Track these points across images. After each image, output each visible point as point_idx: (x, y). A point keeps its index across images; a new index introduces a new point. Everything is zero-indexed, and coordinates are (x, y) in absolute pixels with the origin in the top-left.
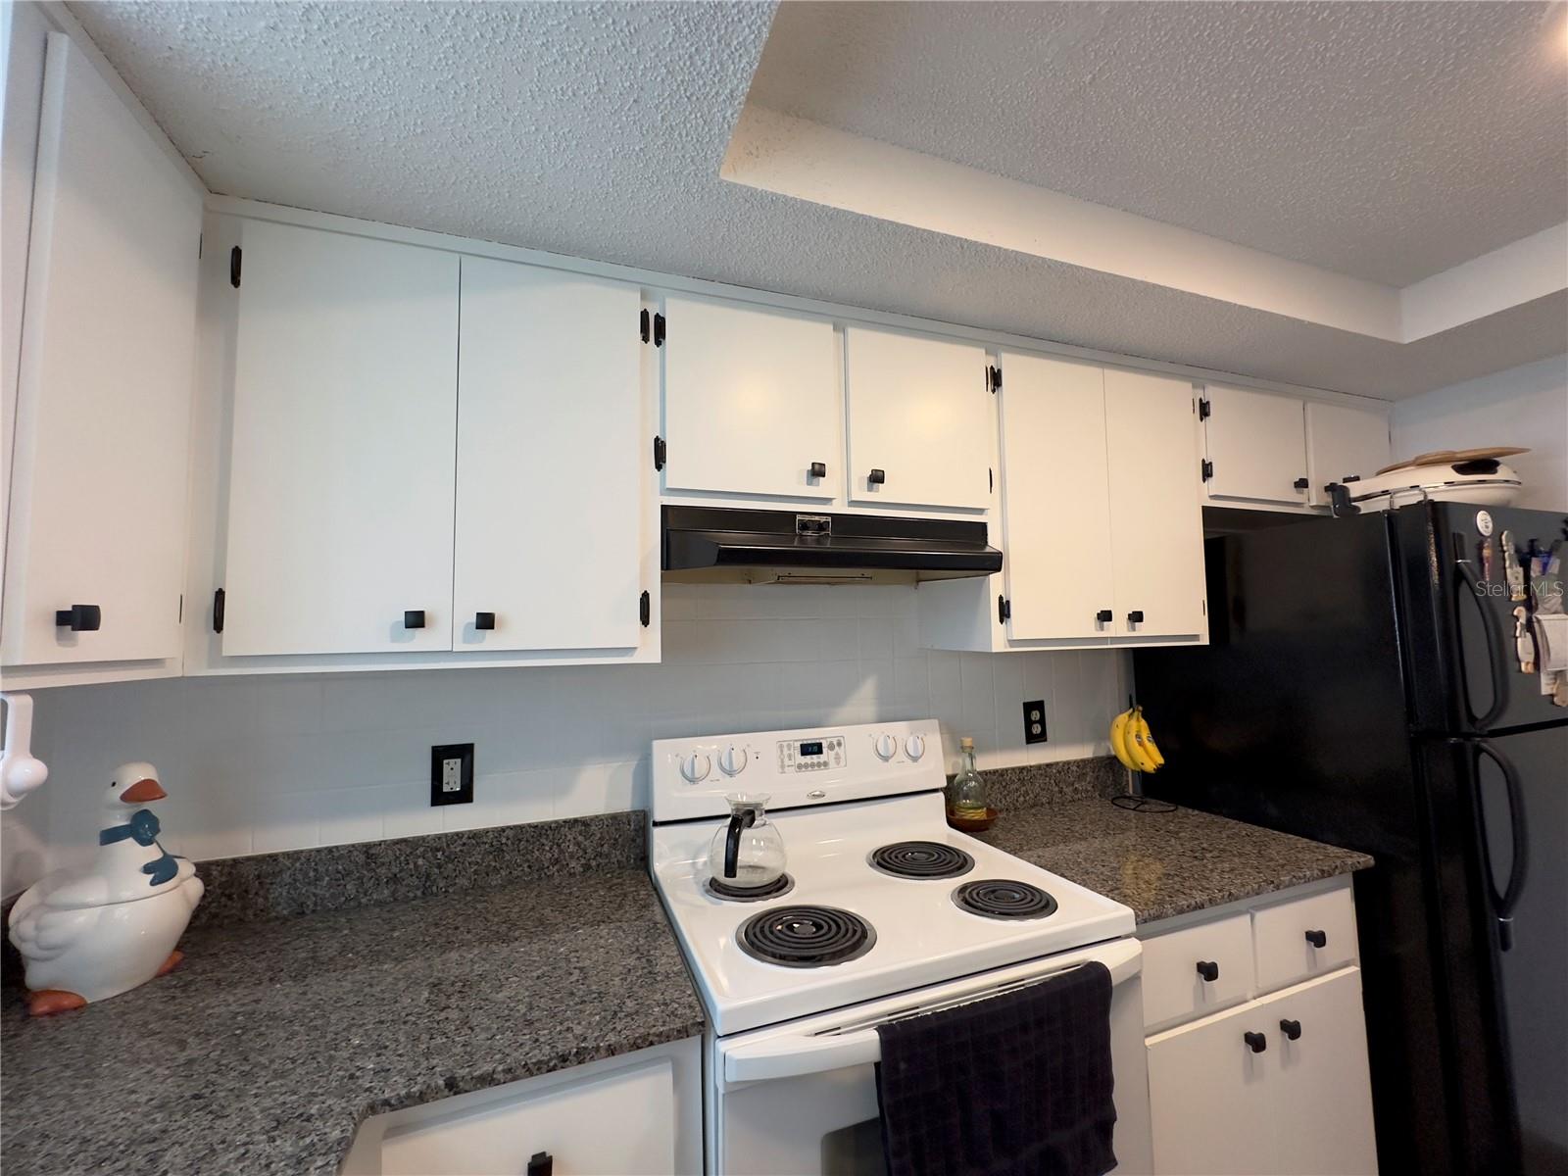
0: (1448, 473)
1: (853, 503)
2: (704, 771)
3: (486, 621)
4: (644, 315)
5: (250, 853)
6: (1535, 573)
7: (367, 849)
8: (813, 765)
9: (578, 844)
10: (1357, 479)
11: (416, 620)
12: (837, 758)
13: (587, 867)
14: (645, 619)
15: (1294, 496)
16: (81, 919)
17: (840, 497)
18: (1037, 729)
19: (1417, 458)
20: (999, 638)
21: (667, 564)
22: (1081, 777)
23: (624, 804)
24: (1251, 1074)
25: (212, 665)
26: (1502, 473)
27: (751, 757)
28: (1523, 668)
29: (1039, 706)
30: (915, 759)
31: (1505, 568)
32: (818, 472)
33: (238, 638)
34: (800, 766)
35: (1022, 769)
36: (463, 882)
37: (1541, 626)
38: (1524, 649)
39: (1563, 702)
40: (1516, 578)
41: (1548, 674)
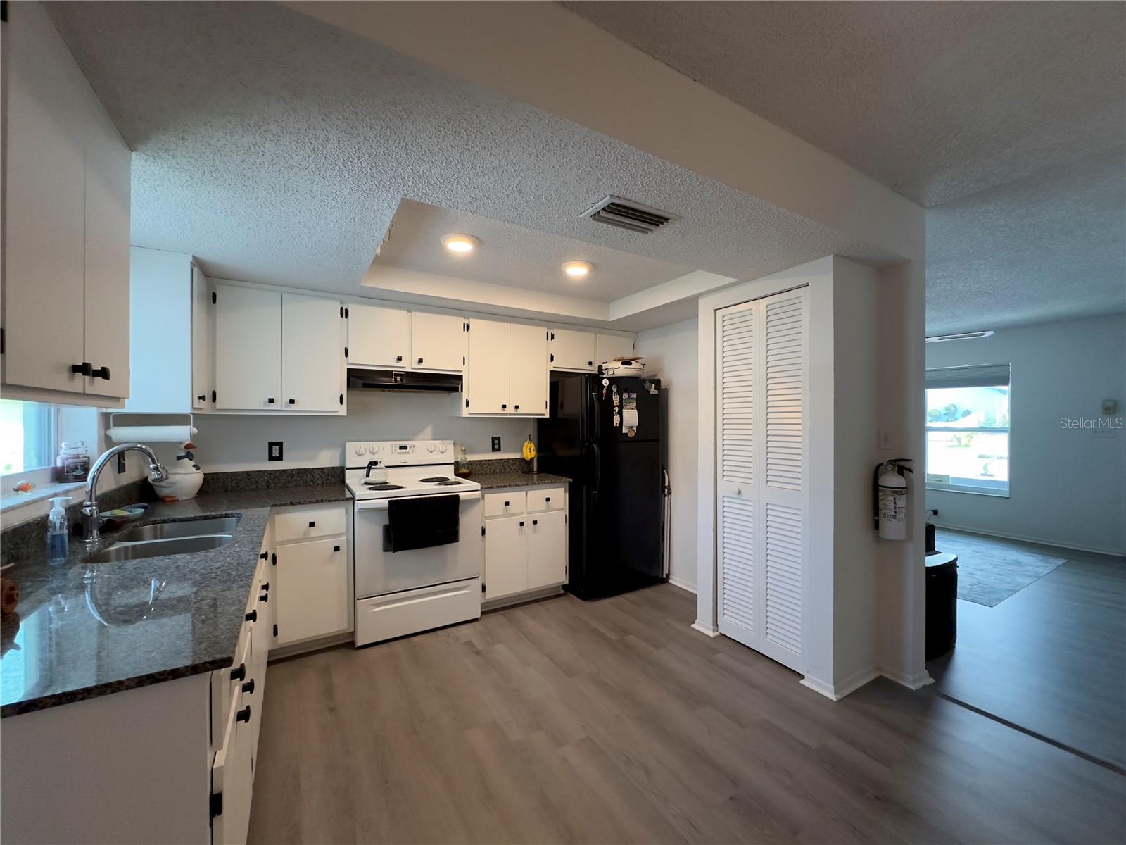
0: (619, 364)
1: (413, 368)
2: (364, 452)
3: (292, 402)
4: (342, 309)
5: (209, 472)
6: (625, 397)
7: (248, 473)
8: (403, 453)
9: (320, 475)
10: (606, 363)
11: (271, 401)
12: (413, 451)
13: (323, 483)
14: (341, 402)
15: (588, 367)
16: (178, 477)
17: (409, 366)
18: (497, 447)
19: (620, 357)
20: (465, 412)
21: (349, 386)
22: (513, 464)
23: (336, 464)
24: (521, 532)
25: (212, 411)
26: (634, 364)
27: (381, 450)
28: (614, 425)
29: (499, 439)
30: (442, 453)
31: (612, 396)
32: (399, 359)
33: (220, 403)
34: (399, 453)
35: (489, 460)
36: (280, 485)
37: (624, 412)
38: (616, 419)
39: (632, 434)
40: (616, 399)
41: (626, 427)
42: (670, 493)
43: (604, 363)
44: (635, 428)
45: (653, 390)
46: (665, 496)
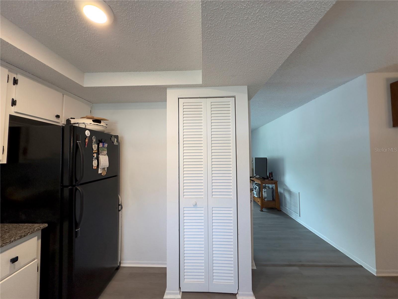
0: (91, 121)
6: (100, 146)
10: (74, 119)
15: (56, 120)
19: (86, 116)
26: (102, 124)
28: (94, 168)
31: (92, 144)
37: (100, 158)
38: (95, 163)
39: (104, 174)
40: (95, 147)
41: (101, 169)
42: (122, 208)
43: (72, 118)
44: (106, 169)
45: (115, 143)
46: (119, 211)
